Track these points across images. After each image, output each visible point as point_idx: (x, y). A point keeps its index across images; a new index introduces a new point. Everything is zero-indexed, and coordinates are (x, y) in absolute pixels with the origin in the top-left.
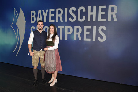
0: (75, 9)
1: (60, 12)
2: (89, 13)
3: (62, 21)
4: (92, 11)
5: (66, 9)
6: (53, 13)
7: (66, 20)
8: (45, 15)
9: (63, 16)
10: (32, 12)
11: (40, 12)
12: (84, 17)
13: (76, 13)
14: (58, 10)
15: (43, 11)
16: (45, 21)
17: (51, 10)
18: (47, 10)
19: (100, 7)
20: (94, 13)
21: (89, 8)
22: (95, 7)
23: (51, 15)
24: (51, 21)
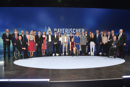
0: (72, 29)
1: (67, 30)
2: (77, 31)
3: (67, 33)
4: (77, 30)
5: (69, 29)
6: (64, 30)
7: (69, 33)
8: (61, 31)
9: (68, 31)
10: (55, 29)
11: (58, 29)
12: (75, 32)
13: (72, 30)
14: (66, 29)
15: (60, 29)
16: (61, 33)
17: (63, 29)
18: (62, 29)
19: (80, 29)
20: (78, 31)
21: (76, 29)
22: (78, 29)
23: (63, 31)
24: (63, 33)
